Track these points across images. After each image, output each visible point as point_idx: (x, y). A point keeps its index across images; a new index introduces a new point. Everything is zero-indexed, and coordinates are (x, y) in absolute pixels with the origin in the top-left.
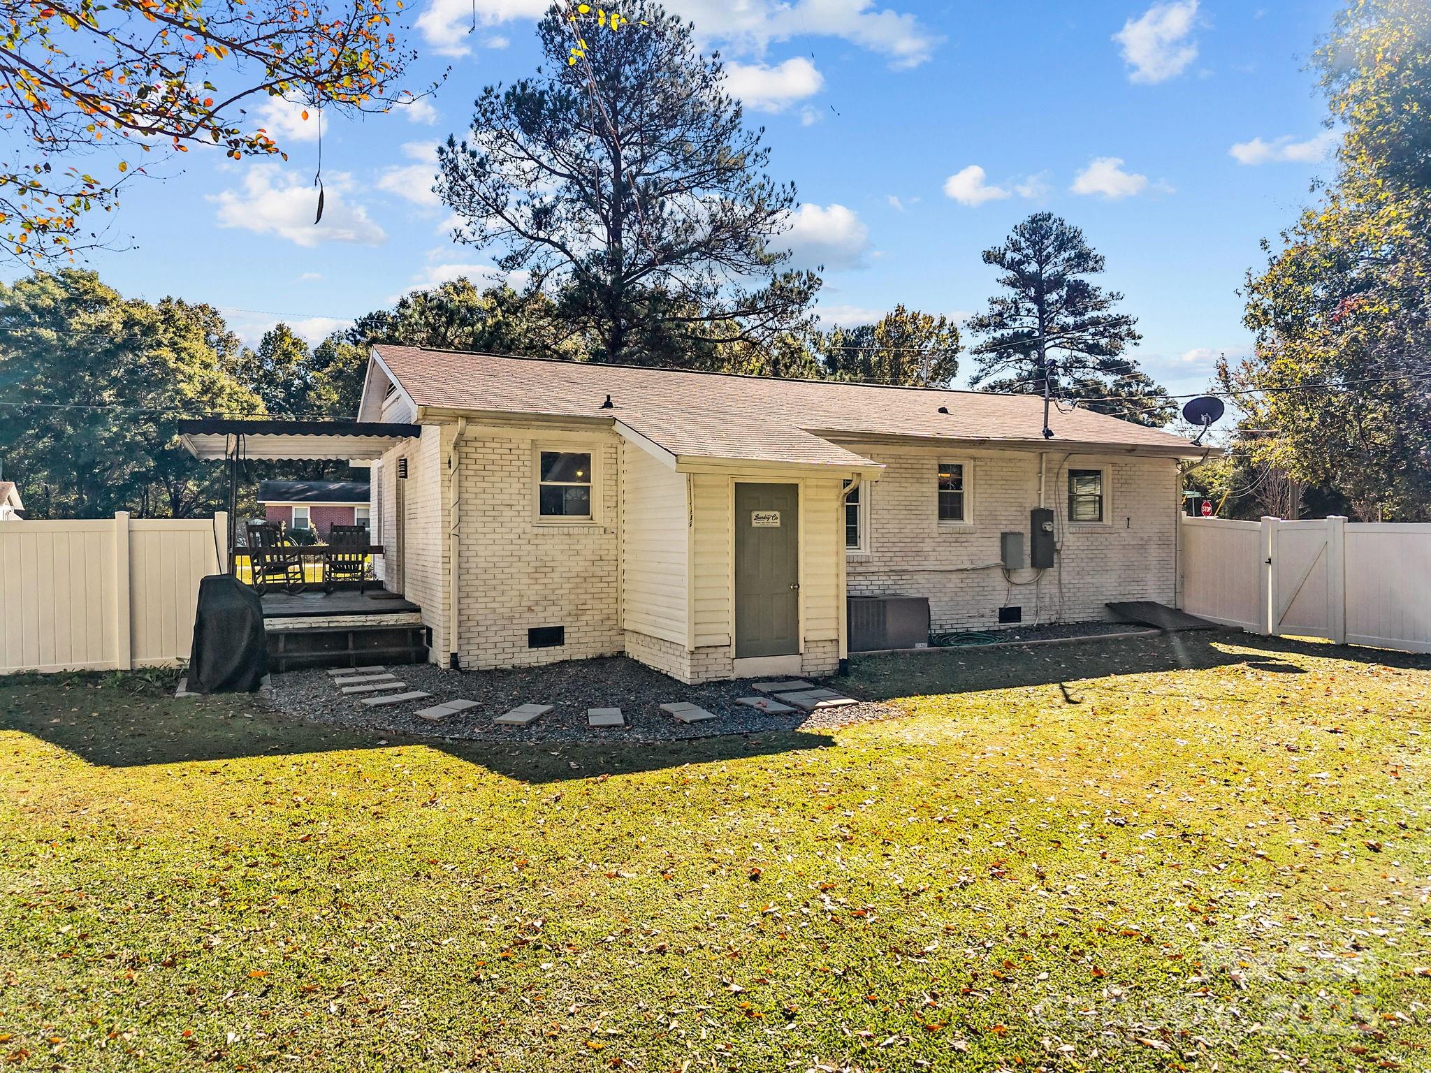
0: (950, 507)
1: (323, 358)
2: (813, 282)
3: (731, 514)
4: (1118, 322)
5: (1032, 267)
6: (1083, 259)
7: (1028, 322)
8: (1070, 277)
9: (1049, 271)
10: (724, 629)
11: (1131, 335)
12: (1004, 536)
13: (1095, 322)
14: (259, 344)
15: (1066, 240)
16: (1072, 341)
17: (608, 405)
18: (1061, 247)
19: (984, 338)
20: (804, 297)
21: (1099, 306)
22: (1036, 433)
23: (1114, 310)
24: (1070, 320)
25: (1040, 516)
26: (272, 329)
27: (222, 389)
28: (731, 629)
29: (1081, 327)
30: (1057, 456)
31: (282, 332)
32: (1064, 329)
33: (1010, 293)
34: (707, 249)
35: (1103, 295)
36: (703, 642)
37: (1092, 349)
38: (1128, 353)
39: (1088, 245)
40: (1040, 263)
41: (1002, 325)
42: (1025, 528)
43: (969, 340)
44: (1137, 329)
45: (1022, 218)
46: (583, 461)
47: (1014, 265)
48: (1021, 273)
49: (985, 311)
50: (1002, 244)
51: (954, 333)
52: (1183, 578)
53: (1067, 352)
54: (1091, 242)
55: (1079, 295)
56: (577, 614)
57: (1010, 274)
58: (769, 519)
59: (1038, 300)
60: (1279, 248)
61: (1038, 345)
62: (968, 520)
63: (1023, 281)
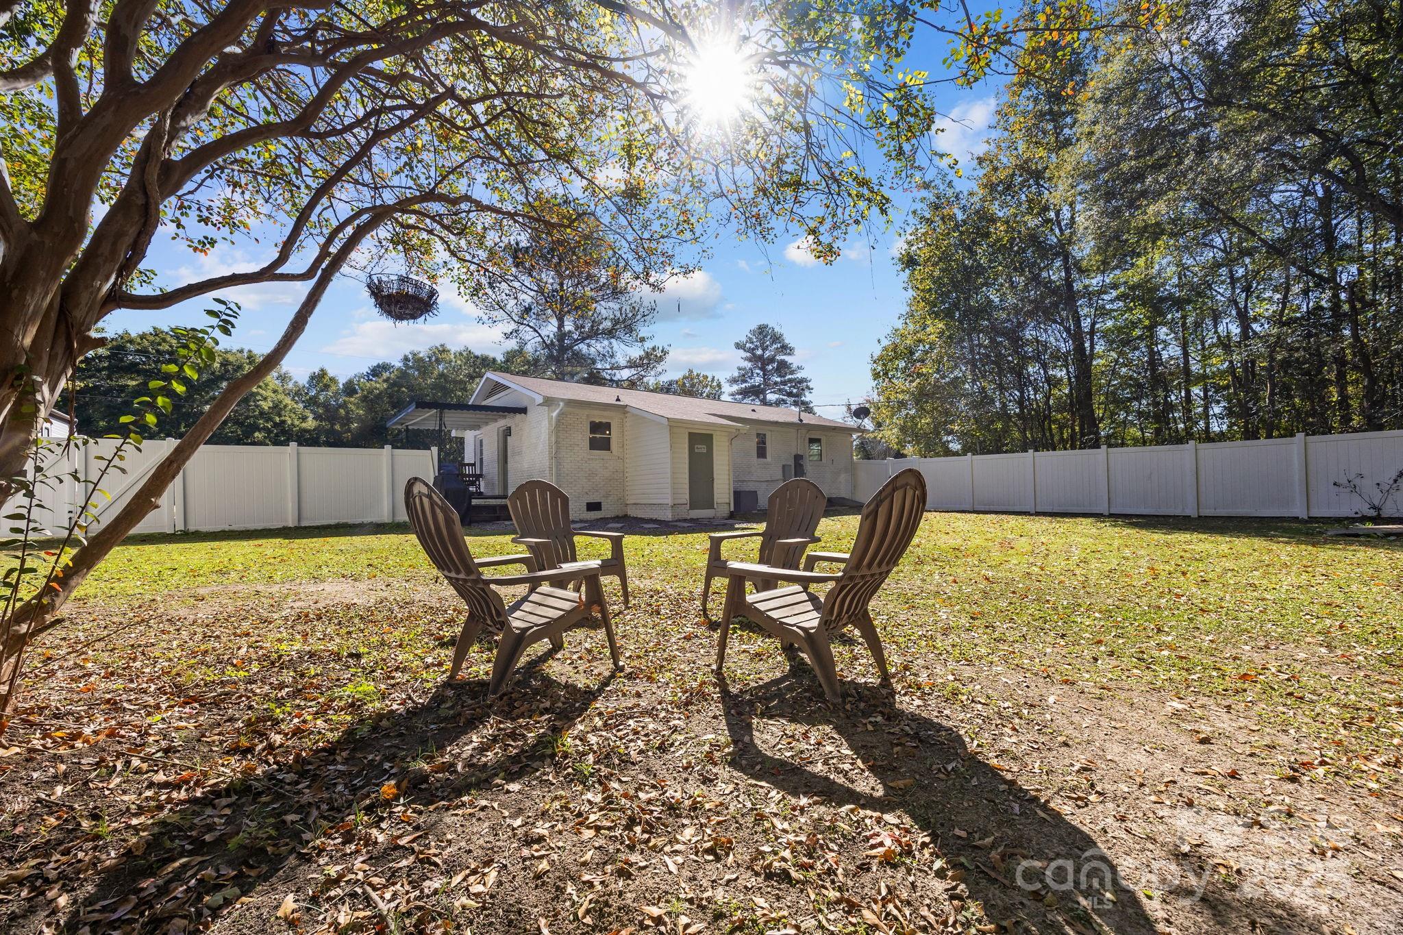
0: (761, 453)
1: (350, 389)
2: (665, 352)
3: (687, 446)
4: (802, 381)
5: (759, 352)
6: (785, 349)
7: (758, 380)
8: (778, 358)
9: (767, 354)
10: (685, 497)
11: (808, 388)
12: (784, 466)
13: (790, 381)
14: (307, 379)
15: (776, 338)
16: (780, 390)
17: (618, 400)
18: (773, 342)
19: (735, 388)
20: (660, 359)
21: (792, 373)
22: (796, 420)
23: (799, 375)
24: (778, 379)
25: (798, 458)
26: (317, 371)
27: (286, 406)
28: (687, 497)
29: (784, 383)
30: (804, 431)
31: (323, 373)
32: (776, 383)
33: (748, 365)
34: (610, 333)
35: (794, 367)
36: (677, 502)
37: (790, 394)
38: (808, 397)
39: (787, 341)
40: (764, 350)
41: (746, 381)
42: (791, 462)
43: (728, 389)
44: (811, 385)
45: (754, 326)
46: (608, 426)
47: (752, 351)
48: (754, 354)
49: (736, 374)
50: (744, 339)
51: (719, 385)
52: (855, 487)
53: (777, 396)
54: (788, 340)
55: (783, 367)
56: (607, 496)
57: (748, 355)
58: (701, 449)
59: (763, 369)
60: (885, 343)
61: (763, 392)
62: (769, 459)
63: (754, 359)
